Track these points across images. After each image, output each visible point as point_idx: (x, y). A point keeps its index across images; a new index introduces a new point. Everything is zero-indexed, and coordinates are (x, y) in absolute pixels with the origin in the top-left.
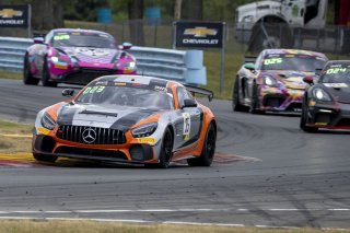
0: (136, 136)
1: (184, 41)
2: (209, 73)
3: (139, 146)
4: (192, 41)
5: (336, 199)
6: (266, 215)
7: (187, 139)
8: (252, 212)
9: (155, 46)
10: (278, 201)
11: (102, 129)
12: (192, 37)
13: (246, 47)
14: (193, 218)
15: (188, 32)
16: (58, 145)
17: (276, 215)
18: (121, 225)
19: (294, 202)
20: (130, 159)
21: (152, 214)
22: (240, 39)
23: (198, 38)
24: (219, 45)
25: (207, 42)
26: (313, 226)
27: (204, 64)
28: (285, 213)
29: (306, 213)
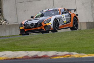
0: (45, 23)
3: (47, 26)
7: (65, 22)
11: (35, 23)
16: (25, 31)
20: (45, 30)
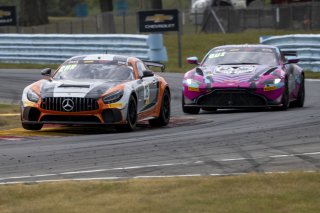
0: (107, 103)
1: (146, 27)
2: (169, 52)
4: (152, 26)
5: (276, 148)
6: (219, 165)
7: (147, 103)
8: (207, 163)
9: (125, 33)
10: (228, 153)
11: (78, 99)
12: (152, 23)
13: (200, 28)
14: (159, 172)
15: (148, 19)
16: (43, 114)
17: (227, 165)
18: (98, 183)
19: (242, 153)
20: (103, 122)
21: (125, 171)
22: (194, 22)
23: (157, 24)
24: (176, 28)
25: (166, 26)
26: (258, 171)
27: (165, 44)
28: (234, 163)
29: (251, 161)
